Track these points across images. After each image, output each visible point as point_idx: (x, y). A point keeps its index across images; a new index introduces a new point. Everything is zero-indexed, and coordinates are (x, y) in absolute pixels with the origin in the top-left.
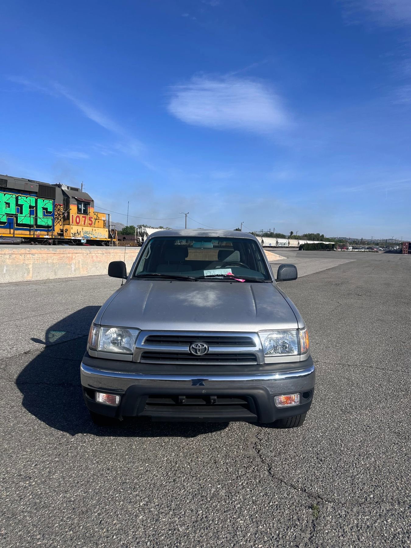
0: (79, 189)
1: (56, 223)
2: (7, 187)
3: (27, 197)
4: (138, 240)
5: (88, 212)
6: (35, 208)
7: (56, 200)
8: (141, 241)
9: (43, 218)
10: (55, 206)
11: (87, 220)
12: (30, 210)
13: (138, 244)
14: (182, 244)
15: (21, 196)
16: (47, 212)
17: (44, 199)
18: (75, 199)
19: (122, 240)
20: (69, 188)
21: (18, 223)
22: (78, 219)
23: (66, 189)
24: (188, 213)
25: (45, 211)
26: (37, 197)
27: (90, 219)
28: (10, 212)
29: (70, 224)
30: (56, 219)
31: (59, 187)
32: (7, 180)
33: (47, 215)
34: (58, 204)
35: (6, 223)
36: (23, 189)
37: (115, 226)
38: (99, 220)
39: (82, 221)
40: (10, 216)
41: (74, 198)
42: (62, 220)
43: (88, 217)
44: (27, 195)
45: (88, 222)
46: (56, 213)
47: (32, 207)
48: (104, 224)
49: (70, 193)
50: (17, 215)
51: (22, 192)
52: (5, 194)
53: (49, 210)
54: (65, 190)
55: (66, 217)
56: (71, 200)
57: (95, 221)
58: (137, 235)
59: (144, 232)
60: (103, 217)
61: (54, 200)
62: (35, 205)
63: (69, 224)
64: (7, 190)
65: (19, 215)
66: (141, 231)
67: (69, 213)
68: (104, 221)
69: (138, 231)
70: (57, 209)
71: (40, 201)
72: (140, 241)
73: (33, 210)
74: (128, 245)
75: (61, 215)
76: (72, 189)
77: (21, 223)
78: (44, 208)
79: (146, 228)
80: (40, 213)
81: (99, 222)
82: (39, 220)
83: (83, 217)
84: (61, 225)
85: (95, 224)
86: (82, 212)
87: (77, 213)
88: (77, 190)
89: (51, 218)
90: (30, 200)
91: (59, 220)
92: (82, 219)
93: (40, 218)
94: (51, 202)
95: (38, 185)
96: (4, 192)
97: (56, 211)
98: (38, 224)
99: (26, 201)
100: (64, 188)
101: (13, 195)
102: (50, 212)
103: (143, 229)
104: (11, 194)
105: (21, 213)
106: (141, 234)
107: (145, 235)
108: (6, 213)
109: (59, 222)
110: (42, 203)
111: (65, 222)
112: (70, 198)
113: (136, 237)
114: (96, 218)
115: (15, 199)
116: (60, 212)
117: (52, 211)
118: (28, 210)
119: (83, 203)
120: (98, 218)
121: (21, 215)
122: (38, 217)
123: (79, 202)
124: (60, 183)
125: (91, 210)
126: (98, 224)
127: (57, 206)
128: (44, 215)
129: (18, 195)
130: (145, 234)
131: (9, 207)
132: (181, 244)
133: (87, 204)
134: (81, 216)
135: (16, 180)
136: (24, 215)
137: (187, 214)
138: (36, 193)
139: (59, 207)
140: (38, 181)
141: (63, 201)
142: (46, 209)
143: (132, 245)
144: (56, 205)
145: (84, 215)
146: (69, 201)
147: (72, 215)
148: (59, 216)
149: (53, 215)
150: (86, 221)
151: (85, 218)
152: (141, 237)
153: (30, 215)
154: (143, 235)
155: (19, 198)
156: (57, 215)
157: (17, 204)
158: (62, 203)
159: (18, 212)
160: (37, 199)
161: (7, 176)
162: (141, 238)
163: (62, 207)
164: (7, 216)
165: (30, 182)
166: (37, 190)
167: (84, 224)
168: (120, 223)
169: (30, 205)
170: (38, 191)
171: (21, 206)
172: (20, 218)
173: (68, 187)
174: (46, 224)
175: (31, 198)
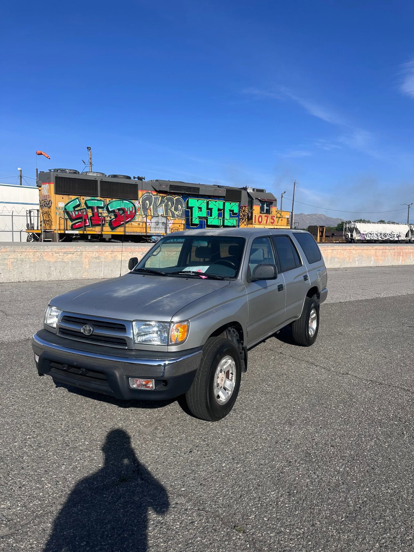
0: (264, 190)
1: (241, 223)
2: (200, 194)
3: (216, 202)
4: (346, 235)
5: (271, 211)
6: (223, 210)
7: (241, 202)
8: (350, 237)
9: (230, 219)
10: (240, 207)
11: (270, 219)
12: (219, 213)
13: (346, 241)
14: (400, 239)
15: (211, 201)
16: (234, 214)
17: (231, 202)
18: (259, 200)
19: (330, 236)
20: (255, 190)
21: (208, 224)
22: (260, 219)
23: (252, 191)
24: (412, 204)
25: (232, 212)
26: (225, 200)
27: (272, 218)
28: (202, 215)
29: (253, 223)
30: (241, 219)
31: (245, 190)
32: (199, 188)
33: (233, 217)
34: (243, 206)
35: (198, 224)
36: (212, 195)
37: (298, 223)
38: (282, 219)
39: (264, 220)
40: (201, 219)
41: (258, 198)
42: (246, 220)
43: (270, 216)
44: (216, 200)
45: (270, 221)
46: (242, 214)
47: (221, 210)
48: (287, 221)
49: (254, 195)
50: (207, 217)
51: (212, 197)
52: (198, 200)
53: (235, 212)
54: (250, 192)
55: (250, 217)
56: (255, 201)
57: (279, 219)
58: (345, 230)
59: (354, 228)
60: (287, 215)
61: (240, 202)
62: (222, 208)
63: (251, 223)
64: (199, 196)
65: (209, 217)
66: (350, 226)
67: (252, 213)
68: (288, 219)
69: (347, 226)
70: (242, 211)
71: (227, 204)
72: (348, 237)
73: (221, 213)
74: (337, 242)
75: (246, 215)
76: (258, 190)
77: (210, 224)
78: (230, 211)
79: (356, 223)
80: (227, 215)
81: (282, 220)
82: (226, 221)
83: (265, 216)
84: (245, 225)
85: (278, 223)
86: (265, 212)
87: (260, 213)
88: (262, 191)
89: (237, 219)
90: (219, 204)
91: (244, 220)
92: (264, 219)
93: (227, 220)
94: (237, 204)
95: (225, 189)
96: (197, 198)
97: (241, 212)
98: (225, 225)
99: (216, 205)
100: (250, 191)
101: (204, 200)
102: (236, 214)
103: (353, 224)
104: (203, 200)
105: (211, 216)
106: (350, 230)
107: (355, 231)
108: (198, 217)
109: (244, 222)
110: (229, 206)
111: (249, 222)
112: (253, 199)
113: (345, 233)
114: (279, 217)
115: (206, 204)
116: (245, 213)
117: (237, 212)
118: (217, 212)
119: (266, 203)
120: (281, 216)
121: (211, 217)
122: (225, 218)
123: (262, 202)
124: (246, 186)
125: (273, 210)
126: (282, 222)
127: (243, 208)
128: (231, 216)
129: (209, 200)
130: (355, 229)
131: (201, 211)
132: (398, 239)
133: (270, 204)
134: (263, 215)
135: (207, 187)
136: (213, 217)
137: (410, 206)
138: (224, 197)
139: (244, 208)
140: (227, 186)
141: (248, 202)
142: (232, 211)
143: (341, 242)
144: (242, 206)
145: (266, 215)
146: (252, 202)
147: (255, 215)
148: (243, 216)
149: (238, 216)
150: (268, 220)
151: (267, 217)
152: (350, 232)
153: (219, 217)
154: (353, 230)
155: (210, 202)
156: (242, 216)
157: (208, 208)
158: (247, 205)
159: (208, 215)
160: (225, 202)
161: (199, 184)
162: (349, 234)
163: (247, 208)
164: (199, 219)
165: (219, 187)
166: (224, 194)
167: (266, 223)
168: (340, 218)
169: (219, 208)
170: (225, 196)
171: (211, 209)
172: (210, 220)
173: (253, 190)
174: (232, 225)
175: (220, 202)
